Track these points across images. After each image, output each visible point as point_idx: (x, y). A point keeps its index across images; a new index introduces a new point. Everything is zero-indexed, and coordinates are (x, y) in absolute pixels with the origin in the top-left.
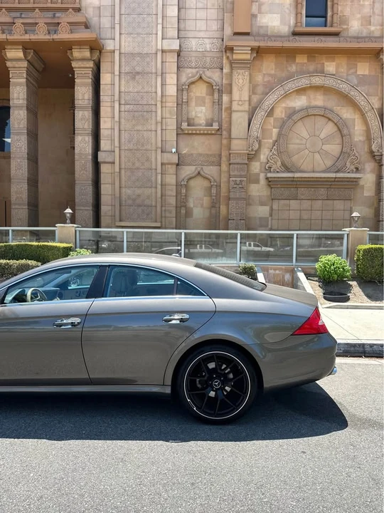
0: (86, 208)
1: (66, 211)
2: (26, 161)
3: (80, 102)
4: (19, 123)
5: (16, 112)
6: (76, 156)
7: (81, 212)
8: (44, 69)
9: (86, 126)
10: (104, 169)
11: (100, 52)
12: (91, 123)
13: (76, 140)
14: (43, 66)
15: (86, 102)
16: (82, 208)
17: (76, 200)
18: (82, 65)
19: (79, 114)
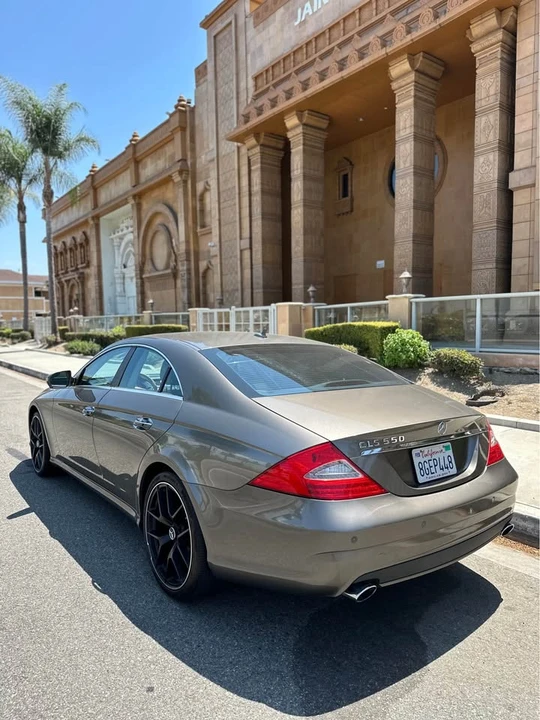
0: (488, 266)
1: (402, 276)
2: (412, 210)
3: (483, 103)
4: (405, 162)
5: (402, 147)
6: (475, 189)
7: (479, 273)
8: (444, 73)
9: (491, 138)
10: (519, 199)
11: (517, 8)
12: (498, 131)
13: (475, 164)
14: (443, 69)
15: (492, 99)
16: (483, 267)
17: (474, 257)
18: (487, 44)
19: (481, 123)
